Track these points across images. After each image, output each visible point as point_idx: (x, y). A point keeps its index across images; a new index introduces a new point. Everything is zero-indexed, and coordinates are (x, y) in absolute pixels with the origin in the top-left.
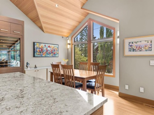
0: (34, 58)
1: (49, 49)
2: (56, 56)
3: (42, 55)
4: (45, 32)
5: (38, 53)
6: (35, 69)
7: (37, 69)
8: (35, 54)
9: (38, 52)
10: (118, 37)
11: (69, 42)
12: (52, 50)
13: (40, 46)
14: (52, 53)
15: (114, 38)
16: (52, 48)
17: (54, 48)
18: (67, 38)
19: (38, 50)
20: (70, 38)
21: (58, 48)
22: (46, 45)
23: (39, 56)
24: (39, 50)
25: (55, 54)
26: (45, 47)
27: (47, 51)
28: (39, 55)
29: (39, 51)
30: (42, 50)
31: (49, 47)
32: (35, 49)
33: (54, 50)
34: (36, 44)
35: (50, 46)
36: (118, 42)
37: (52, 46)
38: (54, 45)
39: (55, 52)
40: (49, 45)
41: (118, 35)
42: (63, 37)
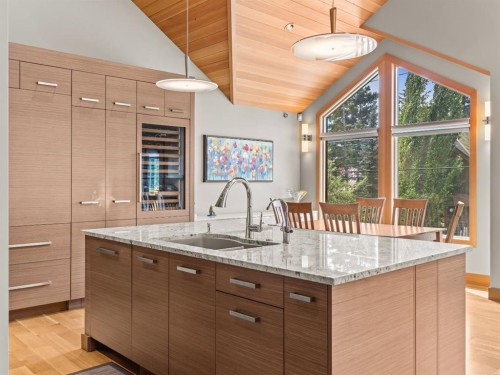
0: (205, 184)
1: (245, 155)
2: (266, 178)
3: (226, 176)
4: (235, 101)
5: (215, 170)
6: (209, 218)
7: (216, 218)
8: (209, 172)
9: (216, 167)
10: (487, 121)
11: (306, 130)
12: (254, 160)
13: (222, 148)
14: (254, 167)
15: (473, 123)
16: (254, 151)
17: (260, 153)
18: (300, 118)
19: (216, 159)
20: (310, 118)
21: (271, 151)
22: (238, 141)
23: (219, 178)
24: (219, 161)
25: (262, 171)
26: (234, 149)
27: (240, 163)
28: (217, 174)
29: (217, 164)
30: (226, 159)
31: (246, 148)
32: (209, 157)
33: (261, 160)
34: (211, 142)
35: (250, 146)
36: (488, 137)
37: (256, 145)
38: (260, 144)
39: (263, 164)
40: (245, 142)
41: (488, 112)
42: (285, 115)
